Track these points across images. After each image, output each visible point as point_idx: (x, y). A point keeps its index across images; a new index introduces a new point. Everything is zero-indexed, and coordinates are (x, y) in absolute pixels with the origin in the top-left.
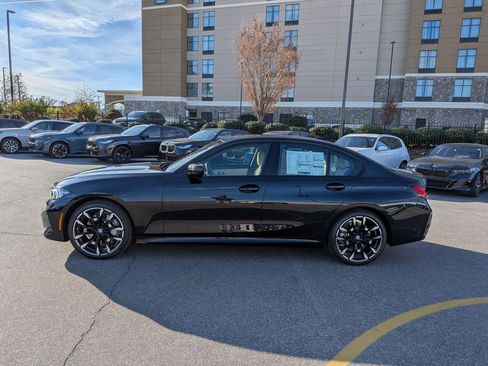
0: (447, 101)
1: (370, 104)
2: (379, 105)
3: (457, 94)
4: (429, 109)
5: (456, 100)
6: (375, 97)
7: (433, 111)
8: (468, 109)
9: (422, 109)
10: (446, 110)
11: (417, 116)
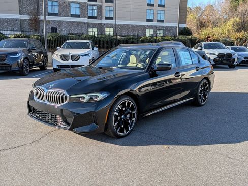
0: (68, 16)
1: (18, 16)
2: (26, 17)
3: (72, 12)
4: (58, 21)
5: (72, 16)
6: (20, 11)
7: (60, 22)
8: (80, 22)
9: (54, 21)
10: (68, 23)
11: (51, 26)
